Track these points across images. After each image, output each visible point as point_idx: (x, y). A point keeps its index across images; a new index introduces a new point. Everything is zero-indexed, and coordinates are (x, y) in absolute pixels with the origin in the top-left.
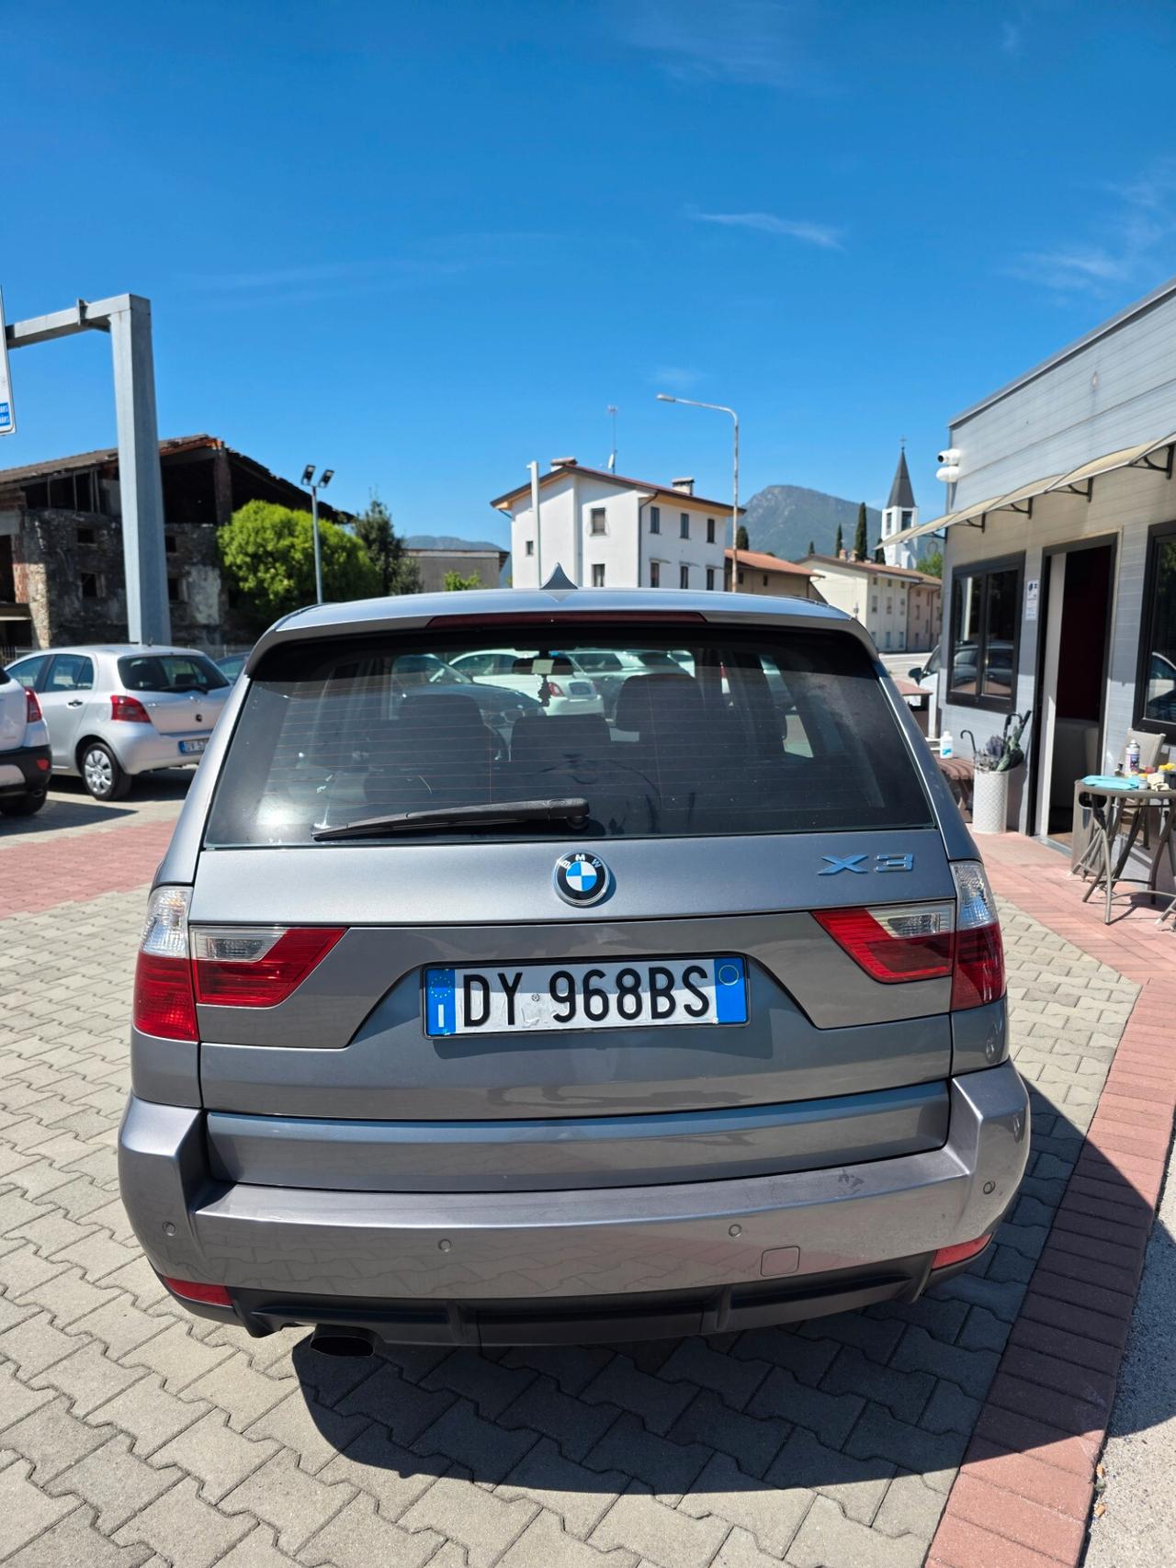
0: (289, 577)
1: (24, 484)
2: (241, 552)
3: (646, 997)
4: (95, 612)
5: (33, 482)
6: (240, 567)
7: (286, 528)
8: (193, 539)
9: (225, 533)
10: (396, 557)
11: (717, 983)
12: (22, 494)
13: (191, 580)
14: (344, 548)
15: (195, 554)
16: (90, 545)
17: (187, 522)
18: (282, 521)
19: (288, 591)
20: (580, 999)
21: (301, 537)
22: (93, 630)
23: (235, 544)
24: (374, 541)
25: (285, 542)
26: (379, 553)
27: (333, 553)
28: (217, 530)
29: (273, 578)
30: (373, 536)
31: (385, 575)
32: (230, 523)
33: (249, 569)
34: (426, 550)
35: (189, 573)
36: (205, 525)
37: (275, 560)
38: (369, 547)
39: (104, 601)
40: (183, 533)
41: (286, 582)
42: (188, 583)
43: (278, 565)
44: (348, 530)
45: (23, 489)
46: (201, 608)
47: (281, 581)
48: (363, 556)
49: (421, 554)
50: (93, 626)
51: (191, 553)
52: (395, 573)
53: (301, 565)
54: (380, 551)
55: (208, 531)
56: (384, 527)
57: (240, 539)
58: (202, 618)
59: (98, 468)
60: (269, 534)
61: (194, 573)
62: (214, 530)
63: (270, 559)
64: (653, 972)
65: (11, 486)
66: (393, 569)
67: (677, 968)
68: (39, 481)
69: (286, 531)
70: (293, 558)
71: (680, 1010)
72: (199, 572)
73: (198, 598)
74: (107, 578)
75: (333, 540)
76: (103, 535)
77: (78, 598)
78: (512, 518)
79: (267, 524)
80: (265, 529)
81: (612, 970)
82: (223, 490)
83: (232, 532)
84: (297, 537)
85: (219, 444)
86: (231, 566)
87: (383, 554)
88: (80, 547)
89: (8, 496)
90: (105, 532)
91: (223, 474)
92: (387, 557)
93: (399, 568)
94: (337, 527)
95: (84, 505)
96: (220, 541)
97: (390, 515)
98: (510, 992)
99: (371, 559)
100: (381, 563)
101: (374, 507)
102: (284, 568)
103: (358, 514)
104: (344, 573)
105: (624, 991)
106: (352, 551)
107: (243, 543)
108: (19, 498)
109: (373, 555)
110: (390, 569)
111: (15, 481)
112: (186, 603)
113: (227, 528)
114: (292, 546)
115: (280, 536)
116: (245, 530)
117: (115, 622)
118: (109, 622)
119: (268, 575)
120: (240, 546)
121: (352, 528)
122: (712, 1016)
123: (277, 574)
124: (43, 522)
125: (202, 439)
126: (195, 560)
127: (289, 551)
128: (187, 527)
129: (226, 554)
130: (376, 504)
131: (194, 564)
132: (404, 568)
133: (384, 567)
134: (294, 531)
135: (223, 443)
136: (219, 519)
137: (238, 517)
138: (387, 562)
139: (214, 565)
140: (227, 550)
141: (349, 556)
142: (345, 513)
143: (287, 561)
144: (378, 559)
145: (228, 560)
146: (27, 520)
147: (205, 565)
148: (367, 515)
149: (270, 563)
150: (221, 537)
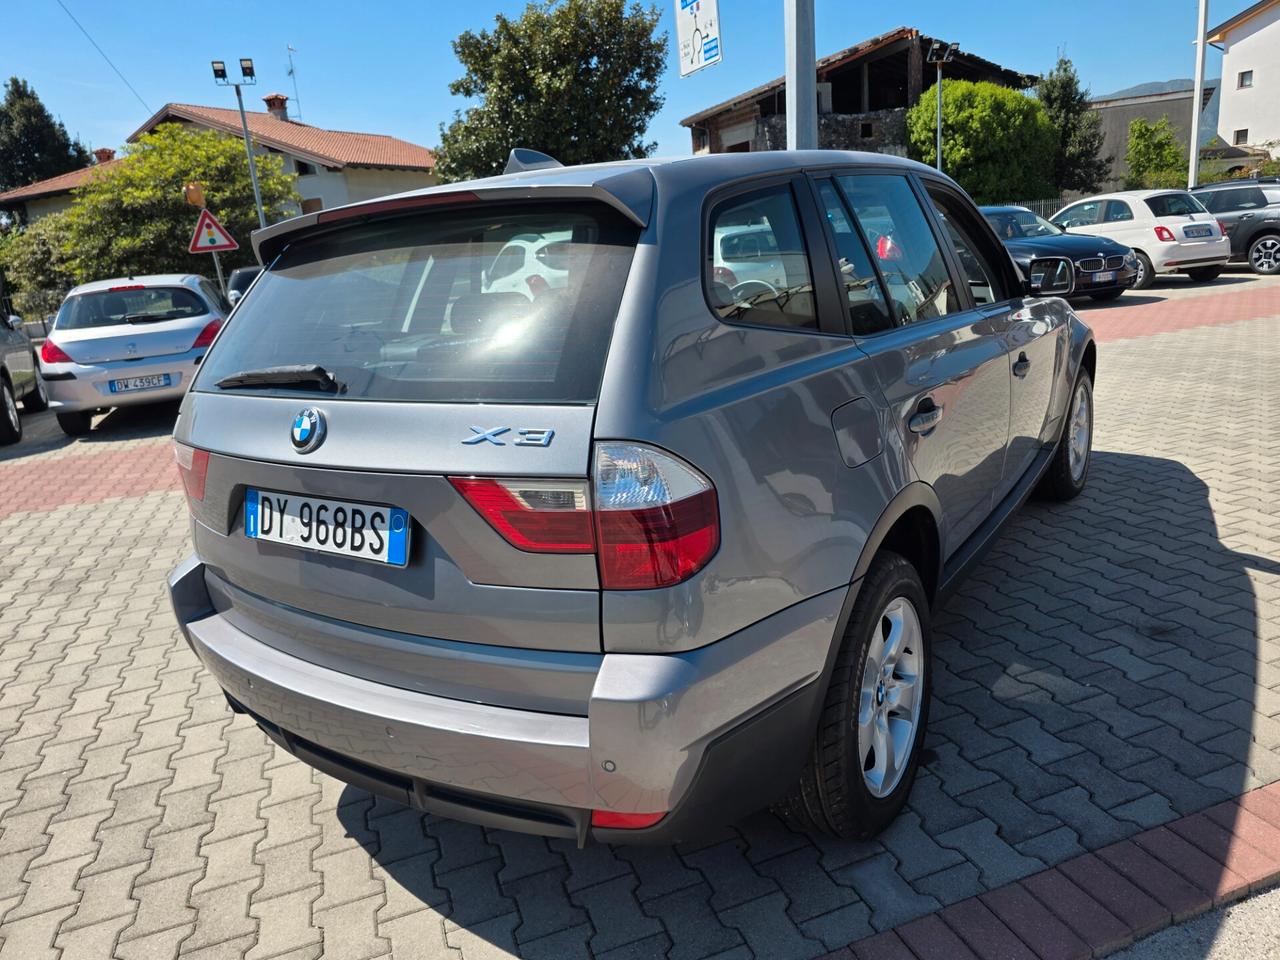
0: (966, 146)
1: (759, 98)
2: (926, 129)
3: (349, 531)
5: (764, 96)
6: (923, 143)
7: (968, 100)
8: (886, 123)
9: (913, 113)
10: (1077, 113)
11: (391, 529)
12: (758, 106)
14: (1021, 111)
15: (887, 136)
17: (882, 109)
18: (963, 95)
19: (964, 159)
20: (314, 524)
21: (980, 107)
23: (921, 122)
24: (1056, 99)
25: (965, 114)
26: (1059, 111)
27: (1010, 118)
28: (907, 112)
29: (951, 149)
30: (1054, 95)
31: (1064, 130)
32: (918, 104)
33: (931, 143)
34: (1116, 100)
36: (896, 110)
37: (955, 132)
38: (1050, 107)
40: (879, 119)
41: (963, 151)
43: (956, 136)
44: (1031, 94)
45: (758, 102)
47: (959, 150)
48: (1042, 117)
49: (1111, 105)
51: (885, 135)
52: (1074, 128)
53: (978, 133)
54: (1061, 108)
55: (900, 114)
56: (1068, 85)
57: (925, 116)
60: (951, 109)
62: (903, 113)
63: (950, 131)
64: (355, 512)
65: (751, 101)
66: (1073, 124)
67: (369, 511)
68: (770, 94)
69: (967, 104)
70: (971, 128)
71: (367, 546)
75: (1010, 106)
78: (1225, 50)
79: (950, 99)
80: (947, 105)
81: (333, 506)
82: (915, 76)
83: (919, 111)
84: (976, 107)
85: (914, 33)
86: (916, 143)
87: (1064, 111)
89: (747, 110)
91: (915, 61)
92: (1068, 112)
93: (1080, 122)
94: (1018, 93)
96: (909, 121)
97: (1075, 71)
98: (282, 512)
99: (1051, 118)
100: (1061, 120)
101: (1060, 66)
102: (962, 138)
103: (1042, 75)
104: (1020, 135)
105: (338, 525)
106: (1029, 112)
107: (927, 120)
108: (755, 111)
109: (1053, 114)
110: (1070, 125)
111: (753, 97)
113: (915, 109)
114: (971, 116)
115: (960, 108)
116: (930, 108)
119: (948, 146)
120: (925, 123)
121: (1035, 90)
122: (384, 557)
123: (956, 144)
124: (770, 127)
125: (899, 32)
126: (887, 141)
127: (968, 122)
128: (882, 113)
129: (913, 132)
130: (1064, 64)
131: (886, 145)
132: (1084, 122)
133: (1063, 124)
134: (974, 102)
135: (917, 32)
136: (910, 102)
137: (925, 97)
138: (1066, 118)
139: (902, 144)
140: (914, 129)
141: (1025, 118)
142: (1029, 77)
143: (966, 131)
144: (1058, 117)
145: (914, 138)
146: (760, 126)
147: (895, 145)
148: (1051, 74)
149: (950, 135)
150: (910, 118)
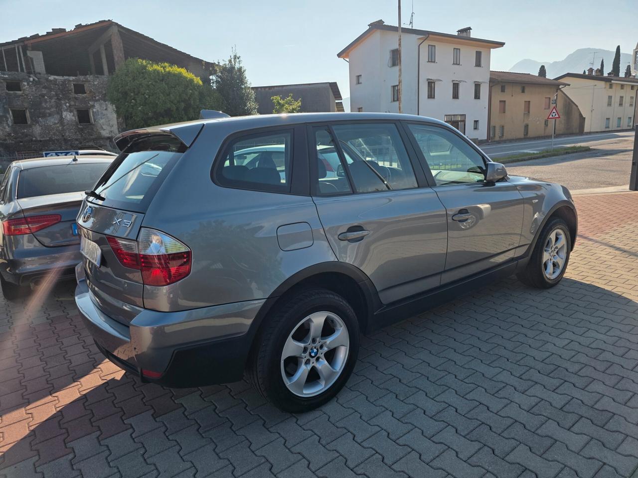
4: (23, 133)
8: (95, 85)
13: (94, 110)
15: (98, 94)
16: (17, 92)
17: (90, 74)
22: (22, 144)
35: (93, 106)
39: (30, 126)
40: (87, 81)
42: (93, 112)
46: (104, 127)
50: (21, 142)
51: (95, 94)
55: (105, 79)
58: (105, 133)
59: (22, 44)
61: (97, 105)
72: (101, 105)
73: (101, 121)
74: (30, 112)
76: (24, 85)
77: (8, 125)
82: (117, 53)
88: (7, 94)
90: (26, 83)
91: (116, 43)
95: (13, 67)
112: (94, 125)
117: (39, 139)
118: (34, 139)
126: (97, 98)
128: (89, 77)
131: (97, 101)
147: (105, 101)
